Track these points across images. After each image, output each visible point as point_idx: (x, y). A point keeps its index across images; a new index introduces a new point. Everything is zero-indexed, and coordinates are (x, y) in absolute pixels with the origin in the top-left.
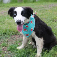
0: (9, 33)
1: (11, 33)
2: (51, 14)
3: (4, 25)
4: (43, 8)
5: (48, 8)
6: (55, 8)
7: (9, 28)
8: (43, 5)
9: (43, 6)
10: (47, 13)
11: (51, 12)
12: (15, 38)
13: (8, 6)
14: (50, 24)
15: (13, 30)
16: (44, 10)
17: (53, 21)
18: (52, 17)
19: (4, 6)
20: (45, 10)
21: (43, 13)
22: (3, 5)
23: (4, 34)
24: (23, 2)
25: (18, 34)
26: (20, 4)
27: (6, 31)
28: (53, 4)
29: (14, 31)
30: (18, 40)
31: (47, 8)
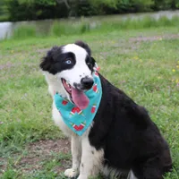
0: (23, 135)
1: (29, 136)
4: (114, 48)
5: (130, 48)
7: (20, 121)
10: (130, 66)
11: (141, 61)
12: (41, 151)
15: (32, 127)
21: (118, 67)
23: (7, 139)
24: (52, 33)
25: (51, 139)
26: (42, 40)
27: (12, 130)
28: (141, 37)
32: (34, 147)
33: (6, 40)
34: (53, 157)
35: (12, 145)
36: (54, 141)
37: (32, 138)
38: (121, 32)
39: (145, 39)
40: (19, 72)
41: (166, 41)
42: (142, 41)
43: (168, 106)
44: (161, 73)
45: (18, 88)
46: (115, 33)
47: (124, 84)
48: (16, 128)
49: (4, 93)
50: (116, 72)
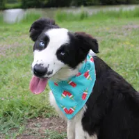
0: (21, 112)
3: (5, 87)
4: (109, 33)
5: (122, 34)
8: (106, 26)
9: (107, 29)
11: (132, 46)
12: (37, 129)
13: (17, 31)
15: (31, 104)
16: (112, 40)
20: (116, 40)
21: (112, 50)
22: (3, 28)
23: (7, 114)
27: (12, 106)
28: (132, 24)
29: (34, 108)
31: (119, 34)
32: (31, 124)
33: (16, 23)
34: (48, 136)
36: (51, 119)
37: (30, 115)
38: (115, 20)
40: (24, 52)
42: (133, 29)
45: (22, 66)
46: (108, 21)
47: (117, 67)
48: (15, 105)
49: (9, 70)
50: (110, 55)
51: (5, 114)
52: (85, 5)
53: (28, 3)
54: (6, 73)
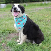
1: (8, 32)
2: (38, 15)
5: (36, 11)
6: (41, 11)
7: (6, 28)
8: (31, 8)
9: (31, 9)
10: (35, 15)
12: (11, 36)
14: (38, 24)
15: (9, 30)
17: (40, 21)
18: (39, 18)
19: (1, 10)
30: (14, 37)
33: (4, 8)
35: (4, 34)
38: (34, 7)
39: (40, 9)
40: (7, 16)
41: (45, 9)
42: (39, 9)
43: (45, 25)
44: (43, 17)
45: (7, 20)
49: (3, 21)
50: (32, 17)
51: (2, 33)
52: (25, 2)
53: (7, 2)
54: (2, 22)
